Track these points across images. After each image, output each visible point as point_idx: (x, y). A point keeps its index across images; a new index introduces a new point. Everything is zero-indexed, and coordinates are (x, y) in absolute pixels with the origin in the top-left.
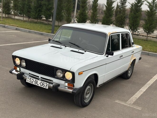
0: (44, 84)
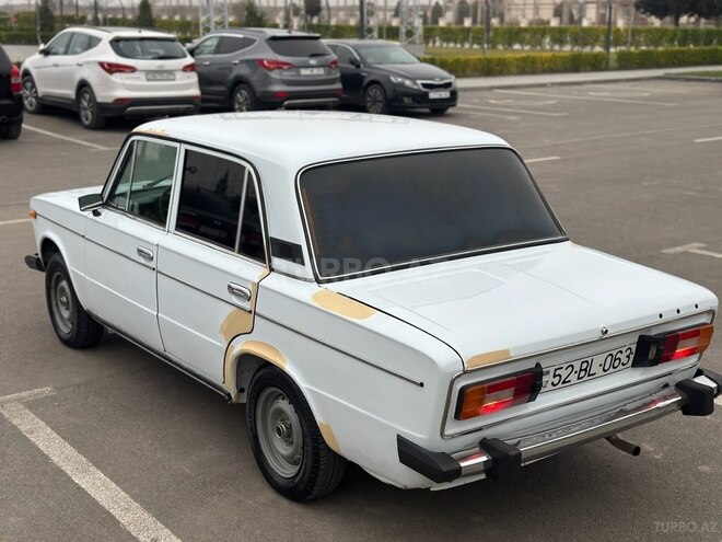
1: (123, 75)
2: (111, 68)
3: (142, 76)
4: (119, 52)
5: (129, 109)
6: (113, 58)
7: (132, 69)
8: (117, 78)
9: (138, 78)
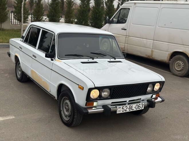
0: (139, 105)
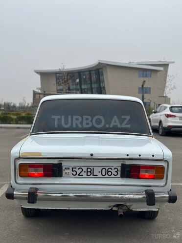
1: (171, 118)
2: (168, 116)
3: (178, 118)
4: (171, 111)
5: (173, 129)
6: (169, 113)
7: (175, 116)
8: (170, 119)
9: (176, 119)
